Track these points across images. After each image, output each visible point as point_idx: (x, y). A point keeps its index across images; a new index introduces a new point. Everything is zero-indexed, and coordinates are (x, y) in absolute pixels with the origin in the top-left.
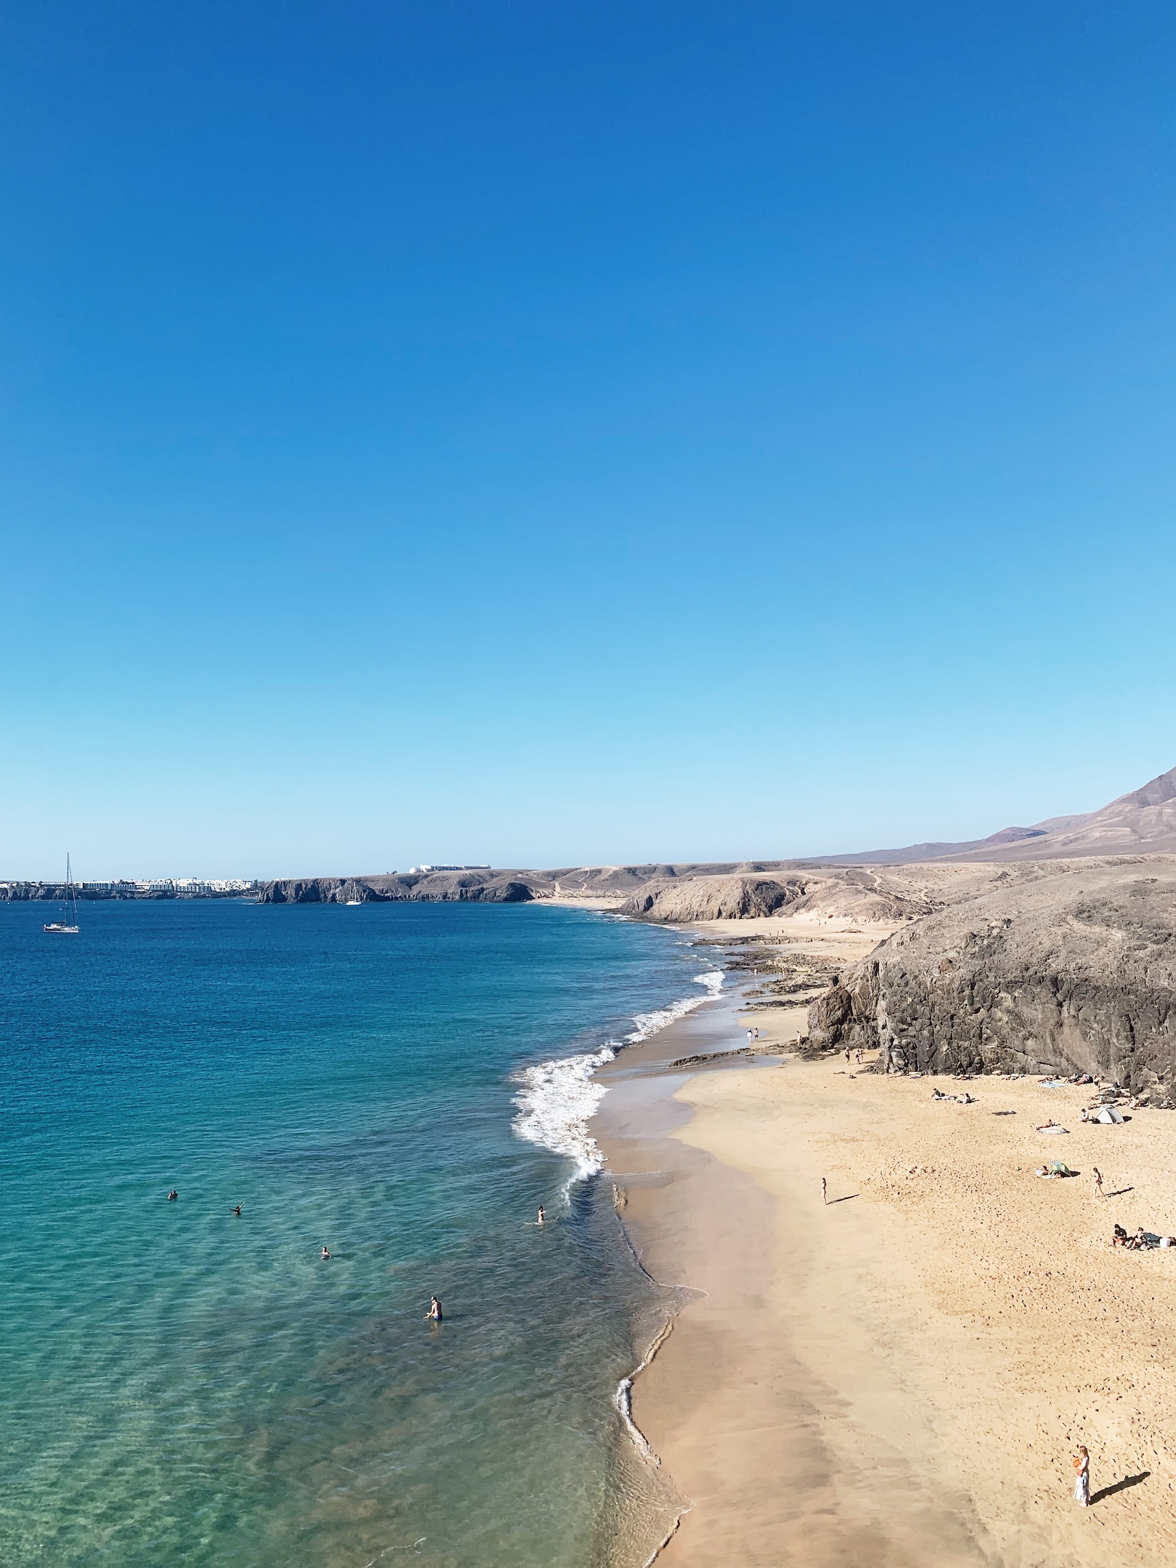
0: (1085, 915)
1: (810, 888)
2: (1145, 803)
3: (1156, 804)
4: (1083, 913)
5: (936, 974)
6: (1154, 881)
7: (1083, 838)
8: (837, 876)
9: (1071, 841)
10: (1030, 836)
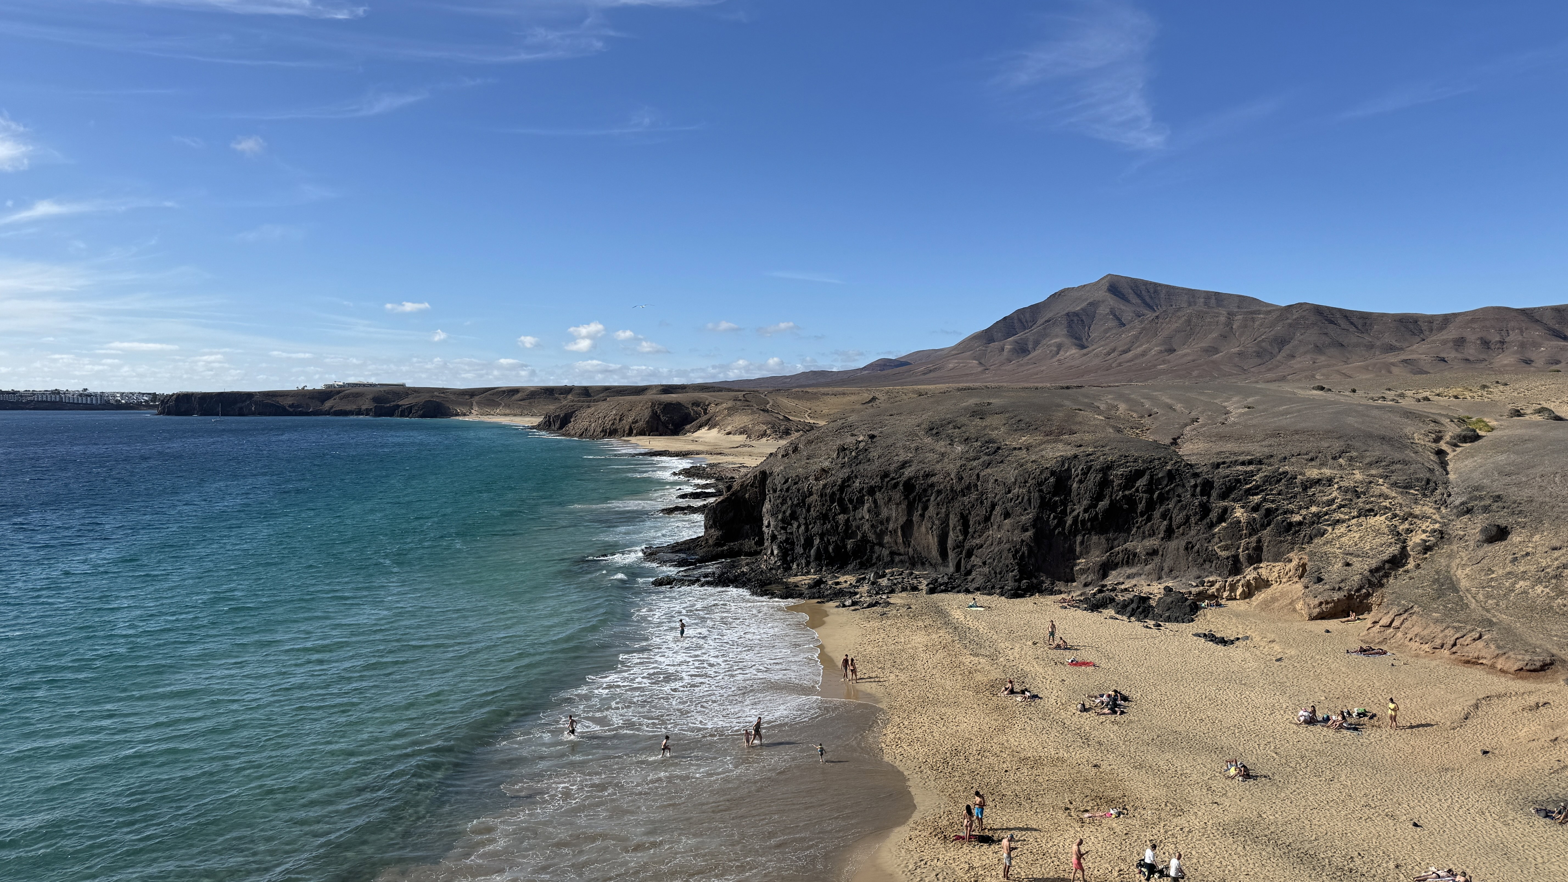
0: (934, 432)
1: (712, 409)
2: (991, 340)
3: (1000, 340)
4: (934, 431)
5: (812, 480)
6: (989, 404)
7: (939, 369)
8: (736, 399)
9: (931, 371)
10: (897, 366)
